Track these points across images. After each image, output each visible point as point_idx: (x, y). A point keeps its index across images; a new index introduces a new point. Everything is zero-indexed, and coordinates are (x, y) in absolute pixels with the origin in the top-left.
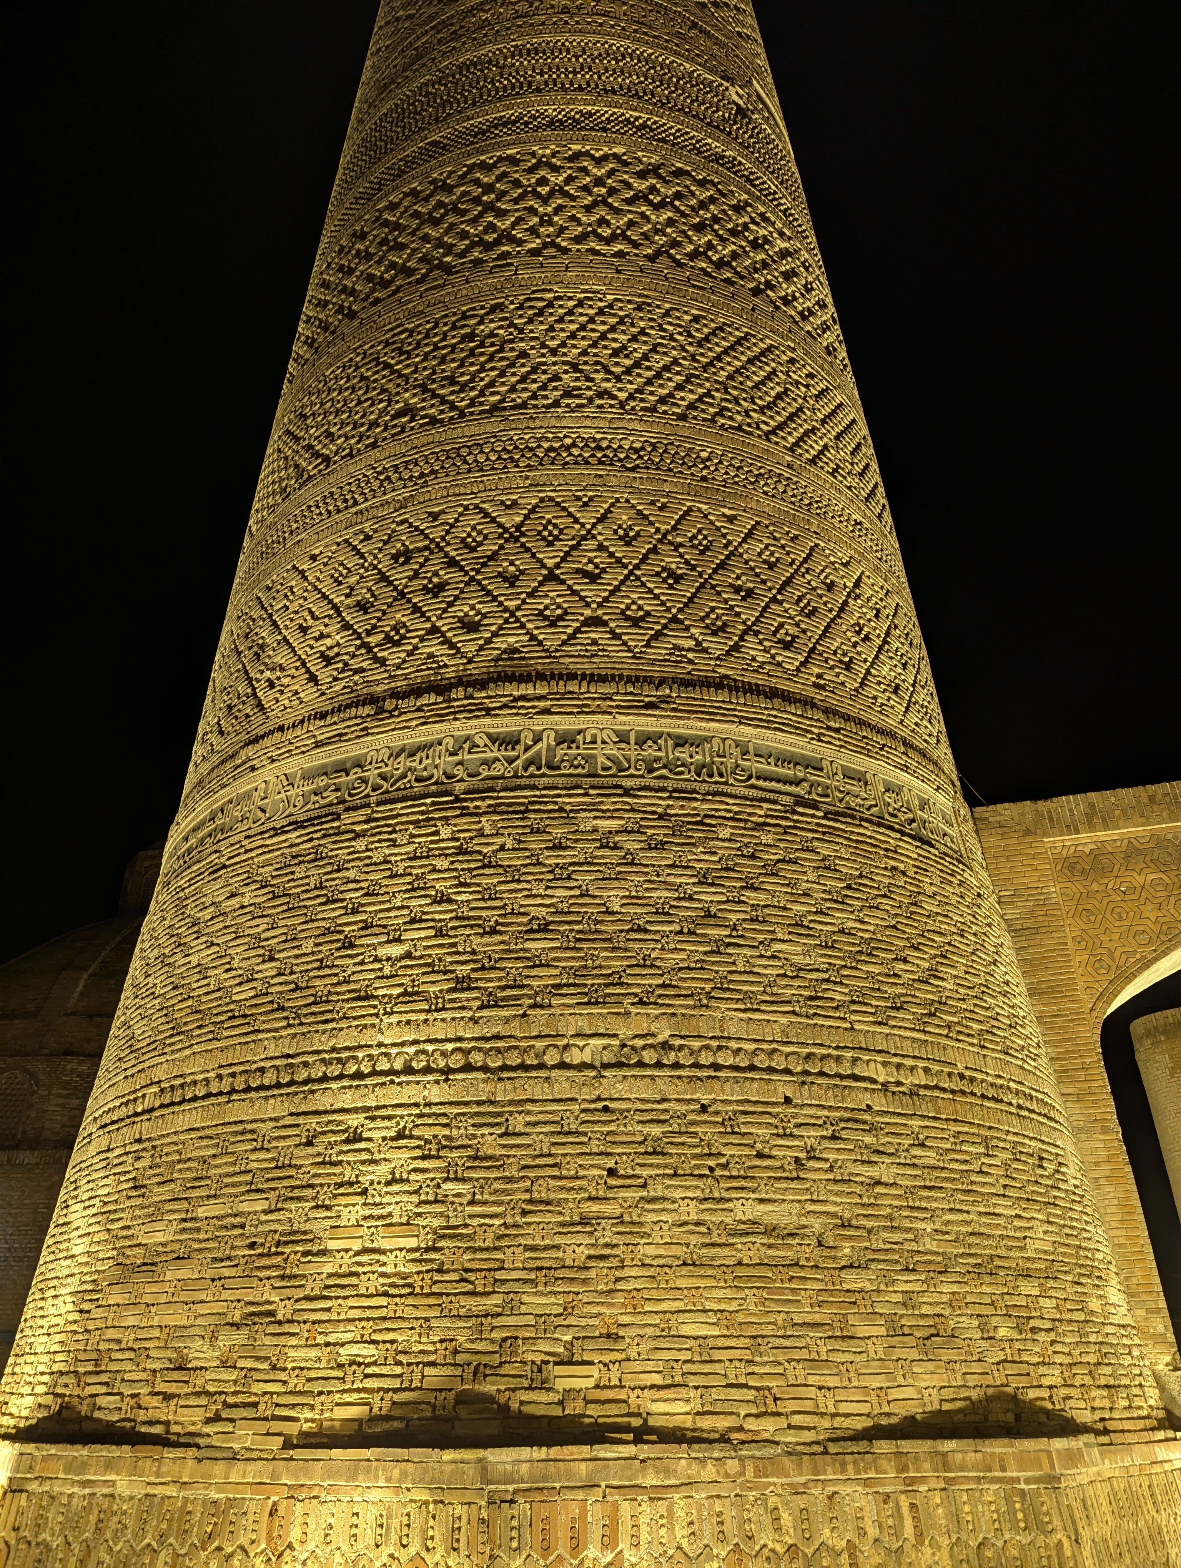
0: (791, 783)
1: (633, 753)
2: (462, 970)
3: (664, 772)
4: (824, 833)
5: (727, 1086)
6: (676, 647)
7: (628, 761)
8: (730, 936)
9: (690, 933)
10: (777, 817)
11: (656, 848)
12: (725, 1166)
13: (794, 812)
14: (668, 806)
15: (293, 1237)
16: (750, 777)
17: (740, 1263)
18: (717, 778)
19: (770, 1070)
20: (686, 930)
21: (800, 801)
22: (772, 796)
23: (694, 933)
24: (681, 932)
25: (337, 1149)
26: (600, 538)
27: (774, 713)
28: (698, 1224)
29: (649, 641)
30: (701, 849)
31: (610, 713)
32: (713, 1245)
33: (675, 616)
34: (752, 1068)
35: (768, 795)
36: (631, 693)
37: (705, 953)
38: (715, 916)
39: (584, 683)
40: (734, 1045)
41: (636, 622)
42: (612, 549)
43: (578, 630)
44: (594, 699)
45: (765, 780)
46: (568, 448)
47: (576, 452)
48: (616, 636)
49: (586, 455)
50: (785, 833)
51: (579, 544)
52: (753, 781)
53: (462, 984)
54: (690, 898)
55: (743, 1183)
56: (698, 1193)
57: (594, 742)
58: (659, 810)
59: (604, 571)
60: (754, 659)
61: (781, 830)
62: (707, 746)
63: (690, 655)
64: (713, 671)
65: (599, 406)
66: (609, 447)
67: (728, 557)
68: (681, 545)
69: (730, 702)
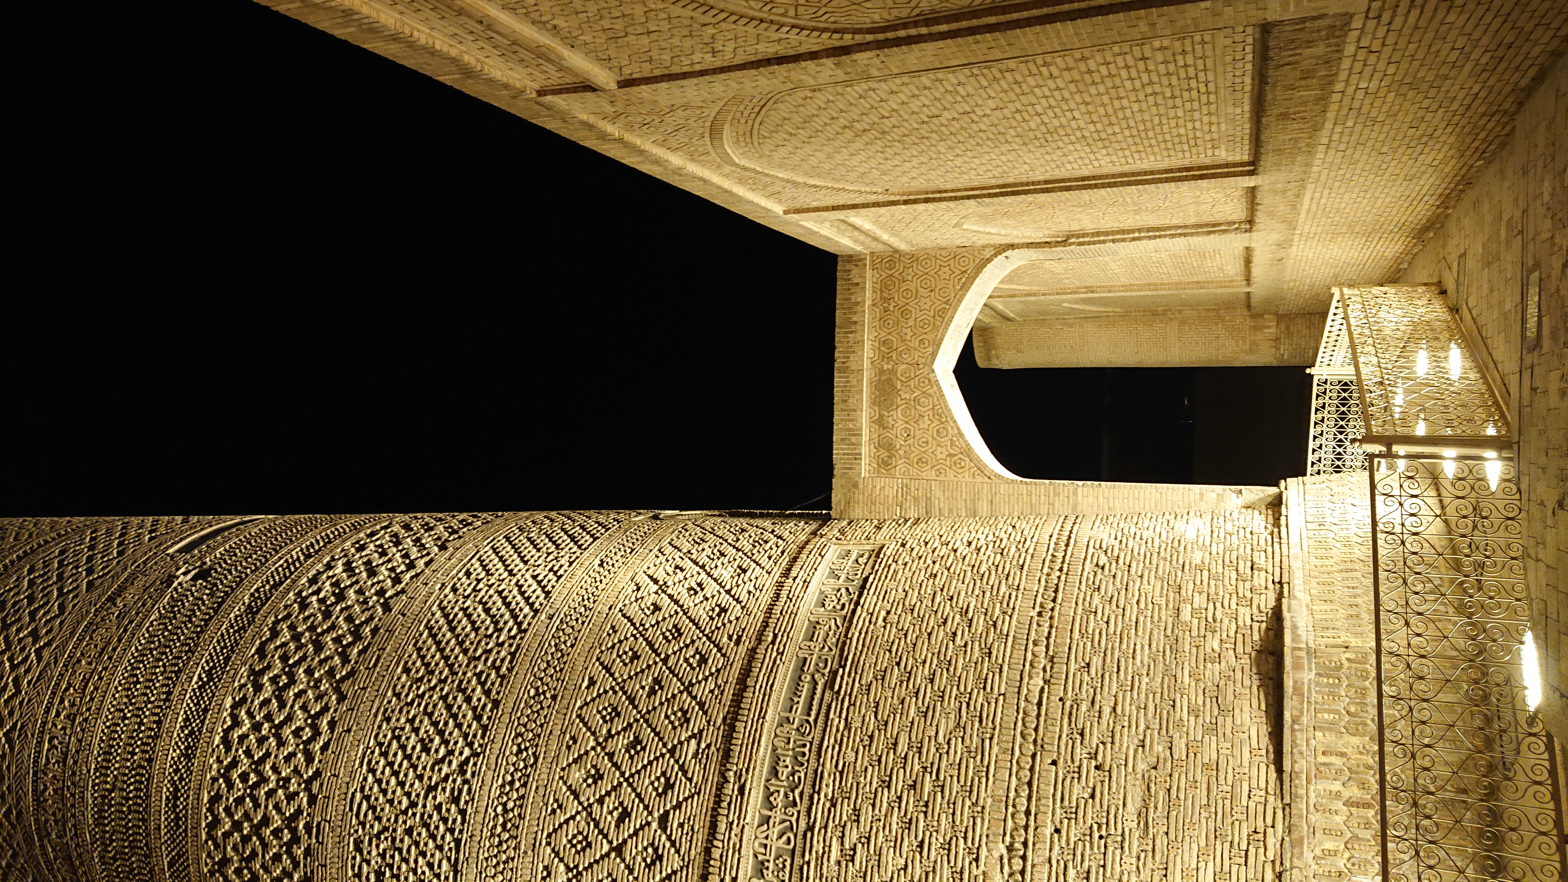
0: (815, 688)
1: (777, 815)
3: (797, 792)
4: (856, 673)
6: (695, 756)
7: (784, 821)
8: (931, 773)
9: (926, 806)
10: (842, 709)
11: (858, 816)
12: (1100, 826)
13: (838, 692)
14: (826, 796)
16: (808, 722)
18: (806, 750)
19: (1032, 771)
20: (924, 809)
21: (830, 685)
22: (824, 708)
23: (927, 802)
24: (925, 813)
26: (591, 801)
27: (758, 687)
29: (687, 779)
30: (862, 779)
31: (743, 826)
33: (669, 751)
34: (1030, 784)
35: (823, 711)
36: (729, 804)
37: (943, 798)
38: (915, 782)
39: (716, 843)
40: (1012, 794)
41: (669, 786)
42: (603, 793)
43: (669, 838)
44: (729, 838)
45: (811, 709)
46: (505, 811)
47: (511, 805)
48: (678, 806)
49: (515, 796)
50: (854, 705)
51: (594, 820)
52: (811, 719)
54: (900, 798)
55: (1112, 815)
56: (1118, 852)
58: (828, 805)
59: (621, 804)
60: (712, 692)
61: (852, 708)
62: (779, 751)
63: (703, 745)
64: (719, 729)
65: (473, 775)
66: (512, 775)
67: (625, 693)
68: (609, 731)
69: (746, 722)
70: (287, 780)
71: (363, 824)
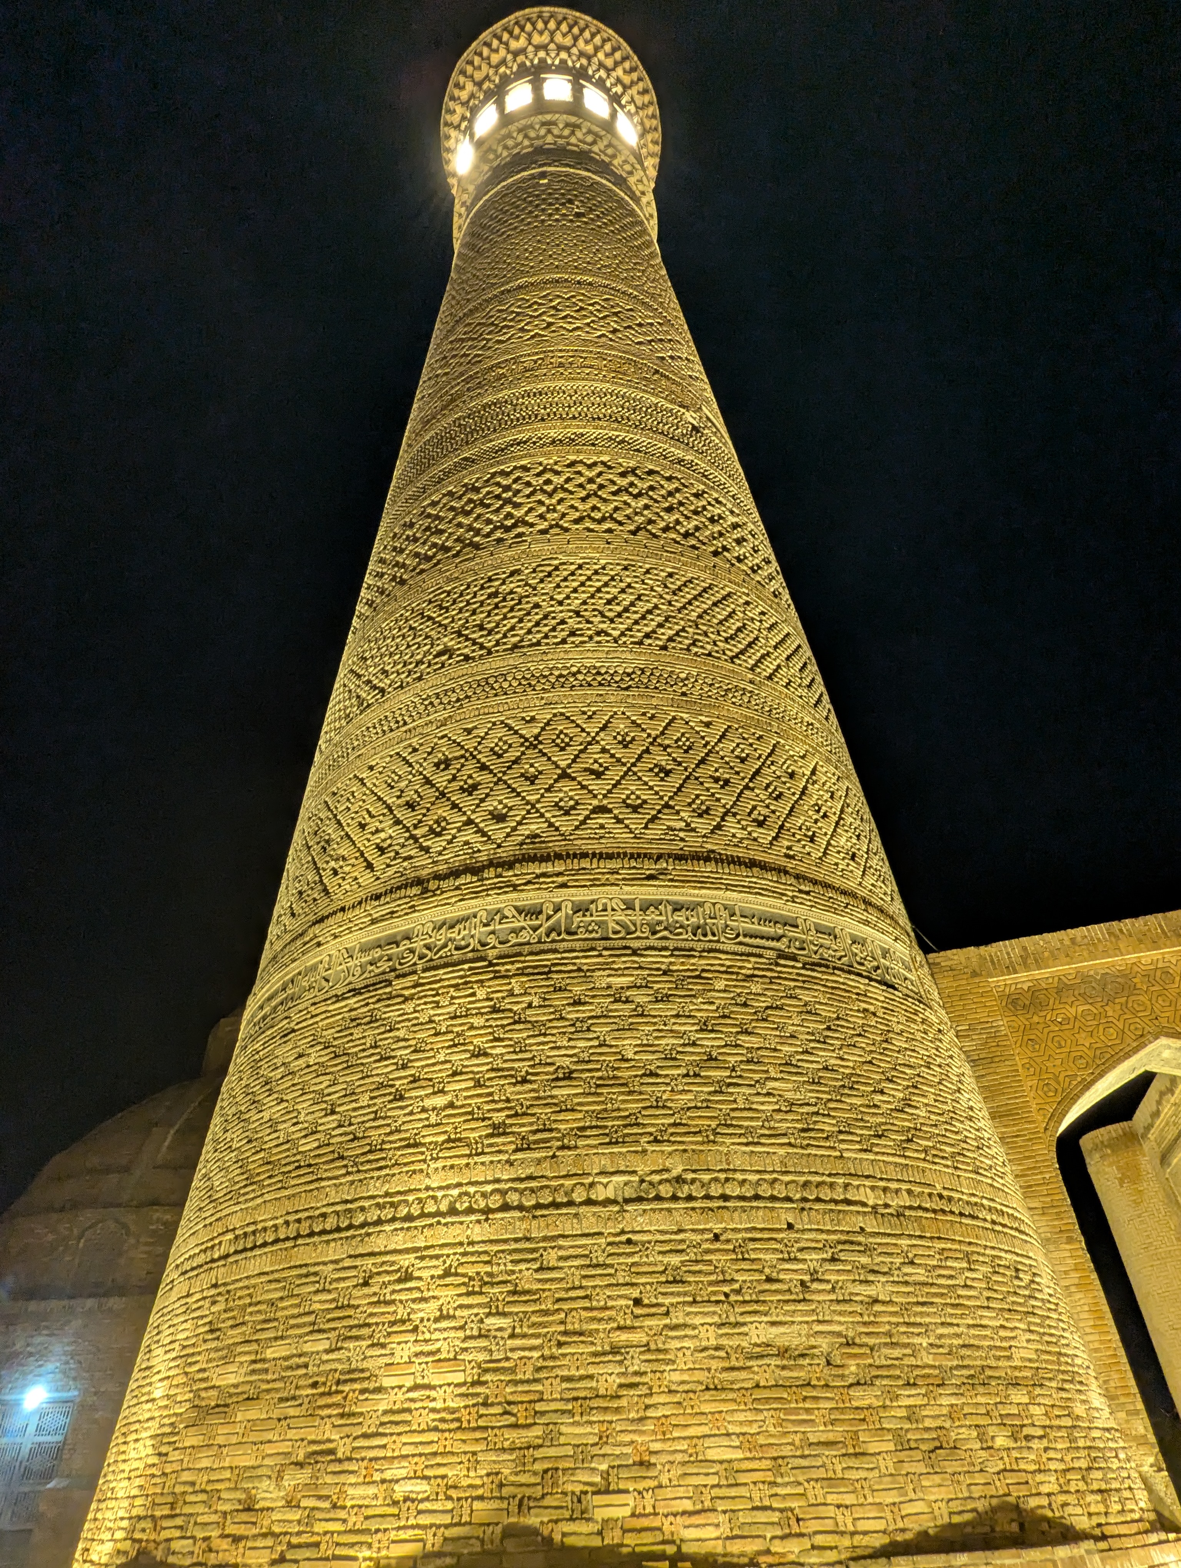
0: (772, 939)
1: (638, 917)
2: (498, 1117)
3: (666, 933)
4: (803, 982)
5: (736, 1215)
6: (670, 828)
7: (635, 925)
8: (730, 1077)
9: (696, 1075)
10: (763, 970)
11: (662, 1000)
12: (738, 1292)
13: (779, 965)
14: (671, 963)
15: (352, 1375)
16: (738, 935)
17: (757, 1386)
18: (710, 937)
19: (773, 1198)
20: (691, 1073)
21: (782, 955)
22: (757, 951)
23: (699, 1075)
24: (687, 1075)
25: (390, 1288)
26: (602, 743)
27: (754, 880)
28: (717, 1348)
29: (646, 824)
30: (700, 1000)
31: (617, 885)
32: (733, 1369)
33: (667, 803)
34: (757, 1197)
35: (754, 950)
36: (634, 868)
37: (710, 1093)
38: (716, 1059)
39: (595, 860)
40: (739, 1176)
41: (635, 809)
42: (612, 752)
43: (587, 817)
44: (603, 873)
45: (751, 937)
46: (574, 674)
47: (580, 677)
48: (619, 821)
49: (589, 679)
50: (771, 983)
51: (586, 748)
52: (741, 939)
53: (499, 1130)
54: (694, 1044)
55: (755, 1307)
56: (716, 1319)
57: (605, 910)
58: (663, 967)
59: (607, 769)
60: (733, 836)
61: (768, 981)
62: (701, 910)
63: (682, 834)
64: (702, 847)
65: (597, 642)
66: (606, 673)
67: (707, 755)
68: (669, 746)
69: (717, 872)
70: (554, 510)
71: (534, 571)
